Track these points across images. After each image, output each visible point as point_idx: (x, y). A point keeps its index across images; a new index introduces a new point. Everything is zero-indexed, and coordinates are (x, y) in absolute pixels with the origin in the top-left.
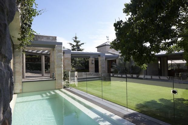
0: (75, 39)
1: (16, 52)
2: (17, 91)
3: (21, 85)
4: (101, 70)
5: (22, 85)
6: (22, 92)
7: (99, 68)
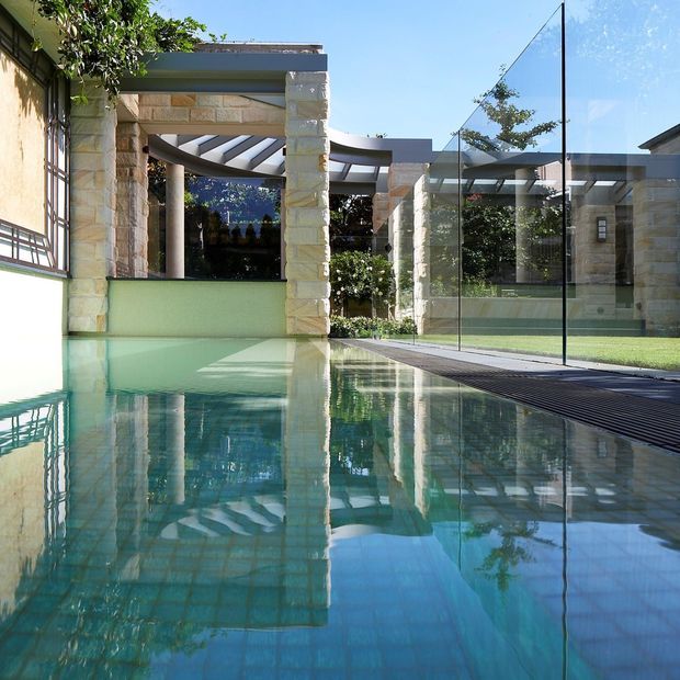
0: (494, 102)
1: (80, 117)
2: (81, 319)
3: (102, 295)
4: (651, 273)
5: (108, 296)
6: (108, 330)
7: (636, 262)
